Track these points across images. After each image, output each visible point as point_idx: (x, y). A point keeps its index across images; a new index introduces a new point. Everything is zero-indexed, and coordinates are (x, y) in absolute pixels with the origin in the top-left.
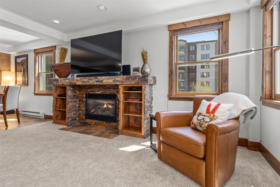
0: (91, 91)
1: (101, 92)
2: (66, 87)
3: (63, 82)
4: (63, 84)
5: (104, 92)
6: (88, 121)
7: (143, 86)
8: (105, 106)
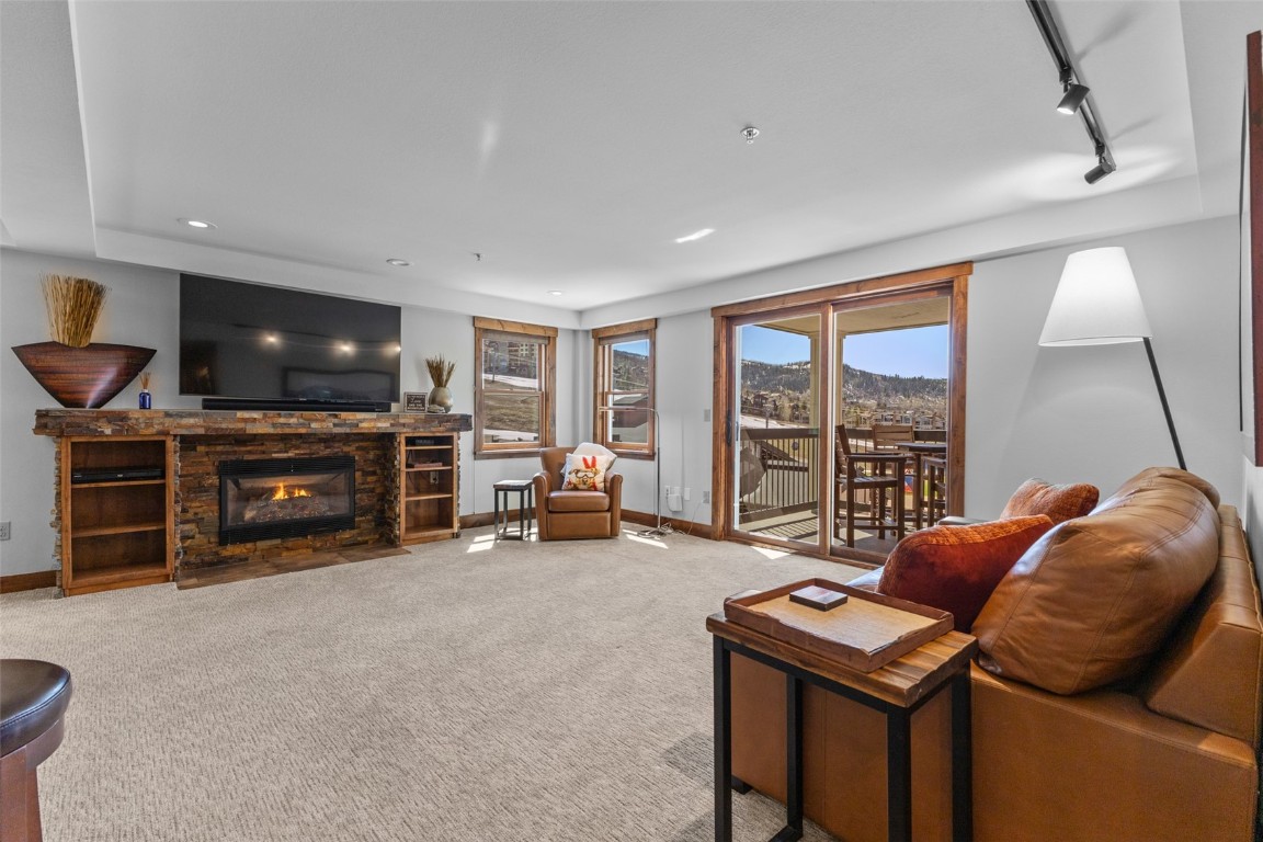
0: (250, 452)
1: (297, 452)
2: (164, 442)
3: (163, 424)
4: (160, 433)
5: (308, 451)
6: (230, 550)
7: (455, 434)
8: (280, 495)
